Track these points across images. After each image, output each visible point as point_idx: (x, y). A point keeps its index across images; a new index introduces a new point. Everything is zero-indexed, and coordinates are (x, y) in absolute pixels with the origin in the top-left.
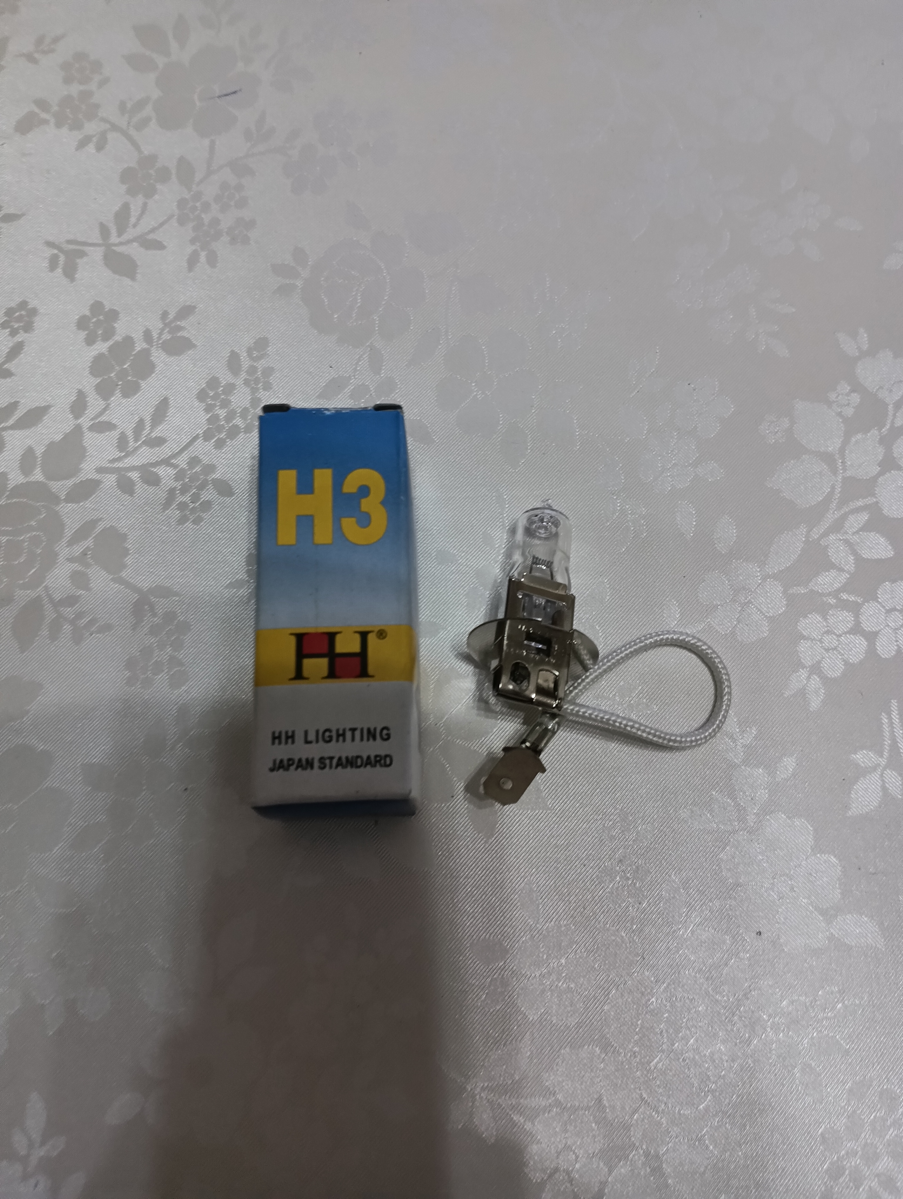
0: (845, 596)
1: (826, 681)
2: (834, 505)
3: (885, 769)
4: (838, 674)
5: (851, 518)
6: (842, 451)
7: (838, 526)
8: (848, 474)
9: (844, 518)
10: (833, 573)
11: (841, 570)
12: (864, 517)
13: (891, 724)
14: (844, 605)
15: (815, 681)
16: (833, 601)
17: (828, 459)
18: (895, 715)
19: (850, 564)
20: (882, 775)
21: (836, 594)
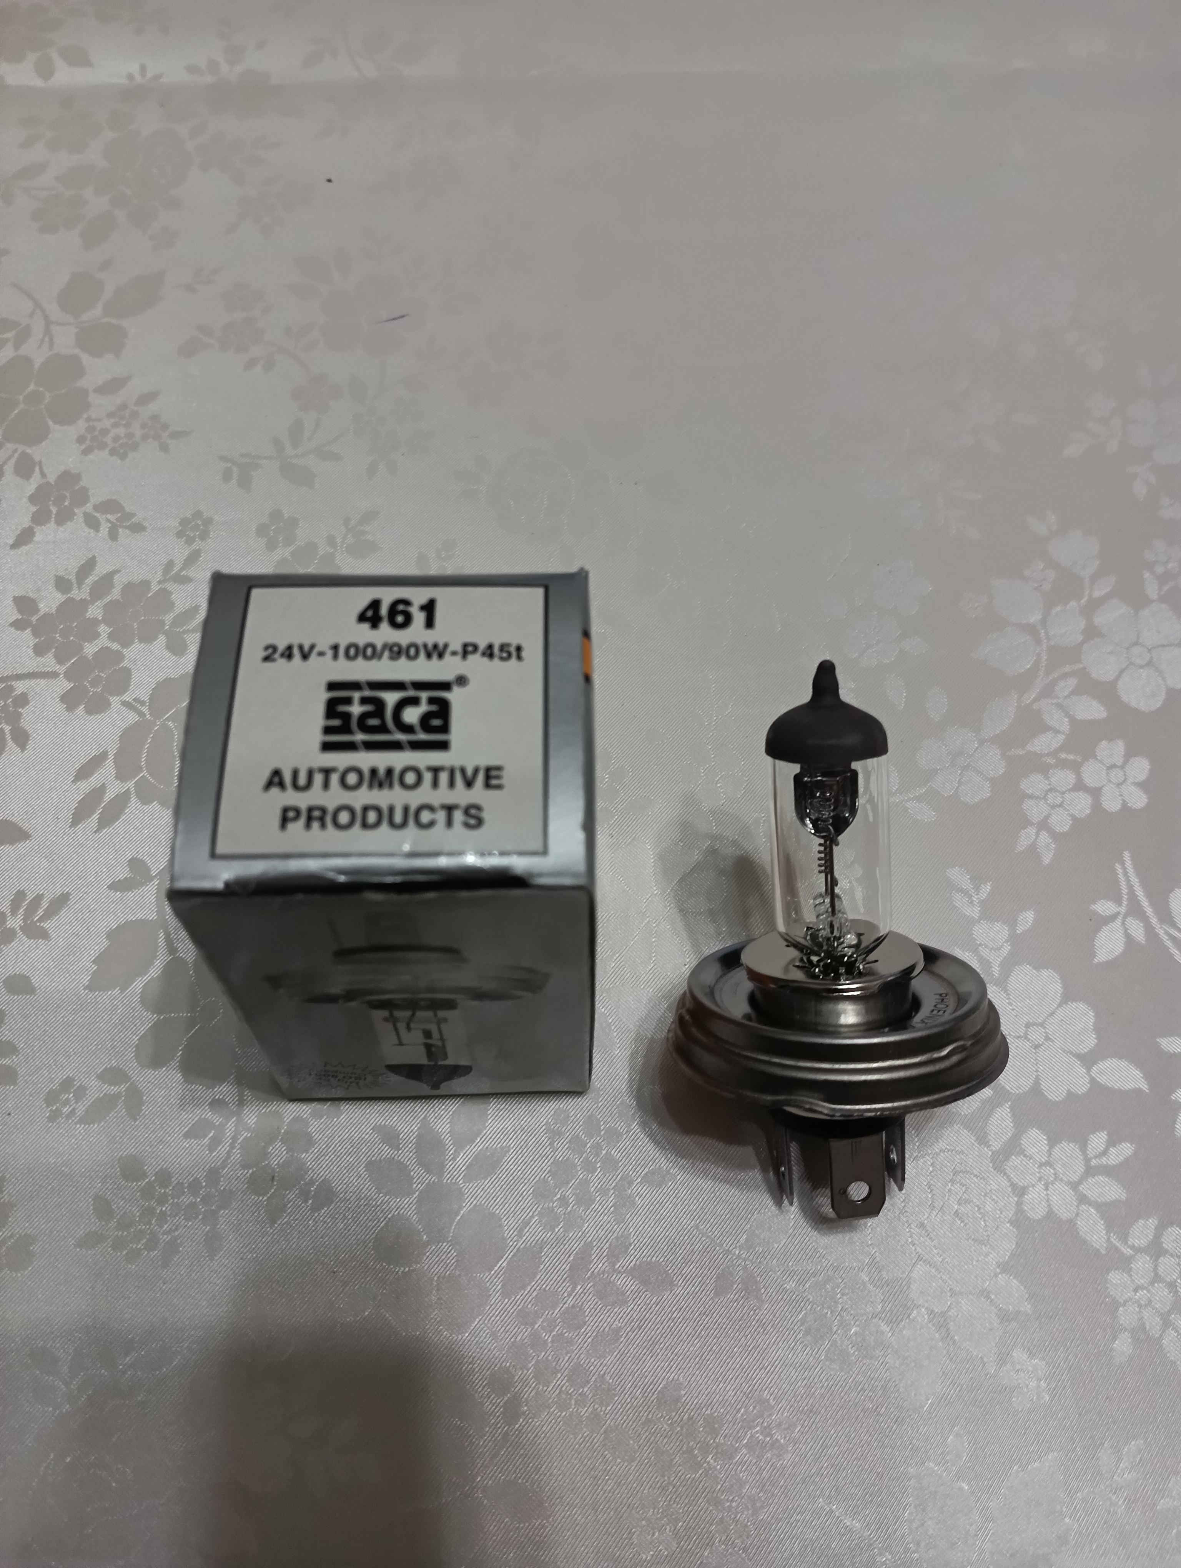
0: (1064, 756)
1: (1056, 836)
2: (1041, 673)
3: (1126, 916)
4: (1066, 828)
5: (1061, 684)
6: (1044, 622)
7: (1048, 692)
8: (1052, 643)
9: (1054, 683)
10: (1049, 735)
11: (1057, 732)
12: (1072, 682)
13: (1126, 874)
14: (1064, 764)
15: (1044, 837)
16: (1051, 761)
17: (1031, 630)
18: (1129, 864)
19: (1065, 725)
20: (1123, 924)
21: (1054, 753)
